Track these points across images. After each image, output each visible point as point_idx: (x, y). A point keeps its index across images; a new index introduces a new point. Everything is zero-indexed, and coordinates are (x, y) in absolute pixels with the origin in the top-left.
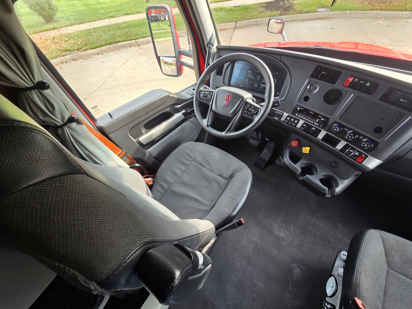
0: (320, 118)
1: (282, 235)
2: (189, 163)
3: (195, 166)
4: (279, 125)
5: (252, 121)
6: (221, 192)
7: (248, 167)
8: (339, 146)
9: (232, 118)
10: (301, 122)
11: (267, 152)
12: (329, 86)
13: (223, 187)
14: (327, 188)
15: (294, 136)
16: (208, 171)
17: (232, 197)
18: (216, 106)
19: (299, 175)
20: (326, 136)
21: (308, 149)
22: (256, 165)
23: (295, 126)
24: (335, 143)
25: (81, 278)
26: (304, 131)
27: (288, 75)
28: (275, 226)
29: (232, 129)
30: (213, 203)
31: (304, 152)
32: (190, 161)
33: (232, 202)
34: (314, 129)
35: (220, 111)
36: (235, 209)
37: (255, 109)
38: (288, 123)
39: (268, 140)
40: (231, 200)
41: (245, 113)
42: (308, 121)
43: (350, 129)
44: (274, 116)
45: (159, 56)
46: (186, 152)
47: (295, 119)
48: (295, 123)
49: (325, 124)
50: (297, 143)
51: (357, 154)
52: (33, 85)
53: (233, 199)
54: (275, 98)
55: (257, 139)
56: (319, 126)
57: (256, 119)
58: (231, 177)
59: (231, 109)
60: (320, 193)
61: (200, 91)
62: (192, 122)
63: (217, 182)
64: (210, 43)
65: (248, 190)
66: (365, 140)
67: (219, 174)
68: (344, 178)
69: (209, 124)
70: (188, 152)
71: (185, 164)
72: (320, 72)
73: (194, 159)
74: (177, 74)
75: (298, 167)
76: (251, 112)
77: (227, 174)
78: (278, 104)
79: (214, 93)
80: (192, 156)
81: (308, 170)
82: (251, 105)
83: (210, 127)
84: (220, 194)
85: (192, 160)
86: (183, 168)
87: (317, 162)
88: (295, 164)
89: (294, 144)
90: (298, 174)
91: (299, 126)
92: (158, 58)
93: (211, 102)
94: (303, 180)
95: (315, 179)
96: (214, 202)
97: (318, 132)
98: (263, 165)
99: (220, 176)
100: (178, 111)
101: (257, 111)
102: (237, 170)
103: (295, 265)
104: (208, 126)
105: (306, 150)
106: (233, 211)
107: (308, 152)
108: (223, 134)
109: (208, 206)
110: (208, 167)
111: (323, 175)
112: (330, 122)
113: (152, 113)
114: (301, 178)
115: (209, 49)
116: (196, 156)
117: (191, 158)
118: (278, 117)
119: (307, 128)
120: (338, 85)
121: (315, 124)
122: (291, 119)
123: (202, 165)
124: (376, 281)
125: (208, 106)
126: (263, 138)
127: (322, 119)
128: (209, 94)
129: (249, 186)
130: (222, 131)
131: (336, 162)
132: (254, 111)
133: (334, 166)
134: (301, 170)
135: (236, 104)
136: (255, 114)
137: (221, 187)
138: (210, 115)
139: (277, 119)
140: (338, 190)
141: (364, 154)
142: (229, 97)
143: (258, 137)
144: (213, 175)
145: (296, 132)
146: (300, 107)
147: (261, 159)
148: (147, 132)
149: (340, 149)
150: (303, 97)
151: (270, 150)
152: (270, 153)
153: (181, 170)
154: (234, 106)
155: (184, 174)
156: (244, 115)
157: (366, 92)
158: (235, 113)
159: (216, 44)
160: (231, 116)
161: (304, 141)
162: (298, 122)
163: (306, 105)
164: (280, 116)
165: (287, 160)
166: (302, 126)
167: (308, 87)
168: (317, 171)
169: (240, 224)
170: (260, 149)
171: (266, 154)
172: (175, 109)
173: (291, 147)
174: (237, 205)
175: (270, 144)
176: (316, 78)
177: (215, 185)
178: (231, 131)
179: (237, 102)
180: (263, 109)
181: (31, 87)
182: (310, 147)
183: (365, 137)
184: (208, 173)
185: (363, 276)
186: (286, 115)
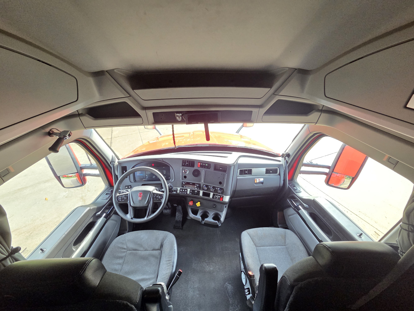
0: (196, 185)
1: (211, 269)
2: (124, 254)
3: (130, 254)
4: (177, 195)
5: (161, 203)
6: (159, 261)
7: (170, 232)
8: (211, 196)
9: (148, 206)
10: (189, 190)
11: (179, 214)
12: (193, 169)
13: (159, 257)
14: (217, 221)
15: (189, 199)
16: (142, 251)
17: (168, 259)
18: (134, 203)
19: (202, 221)
20: (203, 193)
21: (199, 203)
22: (175, 228)
23: (187, 193)
24: (208, 195)
25: (129, 304)
26: (192, 194)
27: (171, 168)
28: (205, 265)
29: (150, 213)
30: (156, 274)
31: (198, 206)
32: (124, 252)
33: (169, 263)
34: (196, 191)
35: (138, 205)
36: (173, 266)
37: (160, 196)
38: (182, 193)
39: (176, 205)
40: (168, 262)
41: (155, 200)
42: (191, 188)
43: (211, 186)
44: (172, 191)
45: (58, 176)
46: (118, 247)
47: (185, 189)
48: (186, 192)
49: (199, 187)
50: (192, 202)
51: (219, 197)
52: (8, 254)
53: (169, 260)
54: (168, 185)
55: (169, 208)
56: (198, 189)
57: (163, 201)
58: (162, 246)
59: (145, 201)
60: (215, 226)
61: (118, 197)
62: (112, 220)
63: (153, 256)
64: (113, 161)
65: (176, 248)
66: (219, 189)
67: (152, 249)
68: (222, 211)
69: (132, 217)
70: (120, 245)
71: (121, 258)
72: (185, 163)
73: (128, 249)
74: (82, 184)
75: (198, 217)
76: (158, 198)
77: (158, 246)
78: (171, 187)
79: (129, 195)
80: (125, 247)
81: (205, 215)
82: (157, 194)
83: (134, 219)
84: (158, 263)
85: (126, 250)
86: (121, 261)
87: (207, 208)
88: (196, 215)
89: (191, 203)
90: (200, 221)
91: (188, 192)
92: (58, 178)
93: (129, 201)
94: (204, 223)
95: (210, 219)
96: (157, 272)
97: (199, 192)
98: (180, 225)
99: (154, 250)
100: (100, 216)
101: (162, 196)
102: (163, 239)
103: (226, 284)
104: (132, 219)
105: (198, 204)
106: (173, 269)
107: (200, 205)
108: (146, 218)
109: (153, 278)
110: (142, 249)
111: (212, 215)
112: (202, 186)
113: (79, 230)
114: (203, 222)
115: (113, 165)
116: (128, 245)
117: (125, 249)
118: (175, 191)
119: (193, 192)
120: (196, 168)
121: (195, 188)
122: (182, 190)
123: (136, 250)
124: (253, 257)
125: (127, 204)
126: (172, 206)
127: (197, 185)
128: (125, 196)
129: (176, 245)
130: (144, 217)
131: (215, 204)
132: (160, 197)
133: (214, 207)
134: (201, 218)
135: (147, 197)
136: (161, 199)
137: (157, 258)
138: (130, 210)
139: (175, 193)
140: (222, 219)
141: (222, 196)
142: (141, 194)
143: (169, 207)
144: (147, 252)
145: (188, 196)
146: (184, 182)
147: (177, 222)
148: (77, 249)
149: (212, 197)
150: (183, 177)
151: (180, 212)
152: (181, 214)
153: (120, 264)
154: (147, 198)
155: (123, 266)
156: (154, 201)
157: (207, 168)
158: (148, 202)
159: (117, 161)
160: (146, 205)
161: (195, 200)
162: (187, 191)
163: (187, 180)
164: (176, 191)
165: (191, 215)
166: (190, 192)
167: (183, 171)
168: (209, 214)
169: (180, 273)
170: (173, 214)
171: (179, 216)
172: (97, 217)
173: (190, 206)
174: (173, 263)
175: (178, 208)
176: (185, 166)
177: (152, 259)
178: (151, 215)
179: (148, 196)
180: (164, 194)
181: (7, 256)
182: (200, 201)
183: (218, 188)
184: (143, 253)
185: (248, 259)
186: (179, 189)
